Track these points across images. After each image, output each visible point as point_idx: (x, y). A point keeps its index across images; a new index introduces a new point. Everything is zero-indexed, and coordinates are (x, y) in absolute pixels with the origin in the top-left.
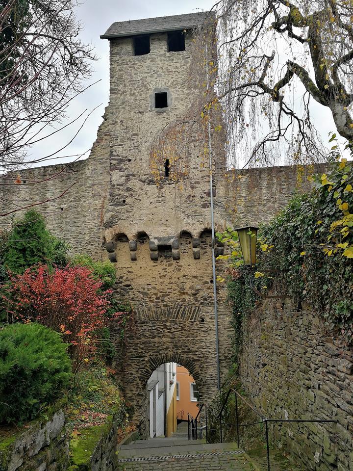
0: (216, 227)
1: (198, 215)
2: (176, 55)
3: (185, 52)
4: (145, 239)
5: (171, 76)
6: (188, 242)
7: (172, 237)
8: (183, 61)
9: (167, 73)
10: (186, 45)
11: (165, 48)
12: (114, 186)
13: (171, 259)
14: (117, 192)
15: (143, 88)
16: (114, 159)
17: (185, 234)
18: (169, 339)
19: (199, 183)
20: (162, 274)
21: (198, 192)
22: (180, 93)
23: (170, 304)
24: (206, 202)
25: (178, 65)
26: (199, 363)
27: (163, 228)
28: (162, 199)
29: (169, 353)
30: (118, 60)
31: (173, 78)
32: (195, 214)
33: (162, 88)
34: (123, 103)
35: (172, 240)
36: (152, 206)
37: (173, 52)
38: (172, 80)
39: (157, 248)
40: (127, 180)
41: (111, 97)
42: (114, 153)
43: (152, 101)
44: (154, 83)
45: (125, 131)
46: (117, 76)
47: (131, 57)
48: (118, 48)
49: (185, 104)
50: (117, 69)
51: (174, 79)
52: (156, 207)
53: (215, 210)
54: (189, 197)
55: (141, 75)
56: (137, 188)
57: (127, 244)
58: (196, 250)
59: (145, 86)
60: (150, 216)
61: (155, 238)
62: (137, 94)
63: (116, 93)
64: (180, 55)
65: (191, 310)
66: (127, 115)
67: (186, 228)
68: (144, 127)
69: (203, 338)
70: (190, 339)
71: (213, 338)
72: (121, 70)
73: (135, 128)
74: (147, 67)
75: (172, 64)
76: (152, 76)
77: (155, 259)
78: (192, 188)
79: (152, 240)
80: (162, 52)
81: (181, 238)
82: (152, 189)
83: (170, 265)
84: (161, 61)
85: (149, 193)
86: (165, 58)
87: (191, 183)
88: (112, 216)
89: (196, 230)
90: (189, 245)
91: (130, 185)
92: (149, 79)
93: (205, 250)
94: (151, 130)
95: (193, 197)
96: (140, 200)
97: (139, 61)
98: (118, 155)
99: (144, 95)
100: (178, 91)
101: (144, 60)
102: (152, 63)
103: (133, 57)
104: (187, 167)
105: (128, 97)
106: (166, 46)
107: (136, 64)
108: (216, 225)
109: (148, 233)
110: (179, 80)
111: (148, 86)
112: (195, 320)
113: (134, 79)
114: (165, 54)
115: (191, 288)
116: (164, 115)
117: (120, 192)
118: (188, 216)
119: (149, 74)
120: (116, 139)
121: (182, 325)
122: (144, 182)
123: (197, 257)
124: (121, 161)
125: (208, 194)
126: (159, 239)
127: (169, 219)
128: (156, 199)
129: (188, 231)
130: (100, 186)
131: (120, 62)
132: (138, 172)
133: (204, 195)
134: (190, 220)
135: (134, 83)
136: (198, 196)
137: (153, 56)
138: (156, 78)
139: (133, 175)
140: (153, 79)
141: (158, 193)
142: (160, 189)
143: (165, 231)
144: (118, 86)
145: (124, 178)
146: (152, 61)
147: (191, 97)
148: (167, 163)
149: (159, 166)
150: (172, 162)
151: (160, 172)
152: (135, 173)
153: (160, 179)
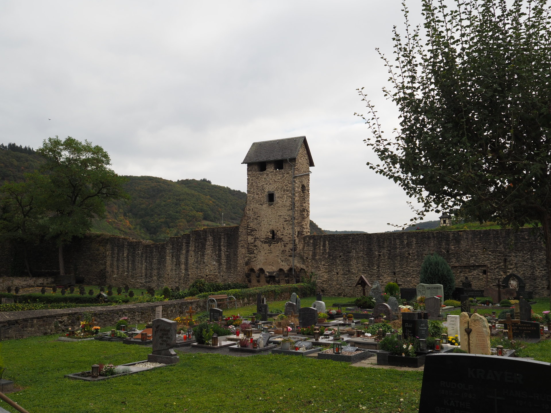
2: (279, 172)
3: (283, 170)
4: (263, 272)
6: (283, 274)
7: (275, 272)
8: (282, 175)
9: (274, 182)
10: (284, 166)
11: (273, 168)
12: (249, 244)
13: (276, 282)
14: (250, 247)
15: (263, 191)
16: (249, 230)
17: (281, 270)
19: (287, 244)
21: (287, 249)
24: (291, 254)
25: (280, 178)
27: (271, 267)
28: (270, 252)
31: (276, 185)
32: (286, 260)
33: (271, 191)
34: (253, 199)
35: (275, 273)
36: (266, 255)
37: (277, 170)
39: (268, 277)
40: (255, 241)
42: (249, 226)
43: (265, 199)
44: (267, 188)
47: (257, 173)
48: (251, 169)
49: (282, 200)
52: (268, 256)
53: (295, 258)
54: (283, 251)
55: (261, 183)
56: (259, 245)
57: (255, 274)
58: (286, 279)
59: (263, 189)
60: (265, 260)
61: (267, 272)
62: (259, 194)
64: (281, 171)
66: (255, 206)
67: (281, 267)
68: (263, 213)
72: (252, 180)
73: (259, 213)
74: (264, 179)
75: (276, 177)
76: (267, 184)
77: (268, 282)
78: (285, 246)
79: (266, 273)
80: (272, 170)
81: (279, 272)
82: (266, 246)
84: (271, 175)
85: (265, 248)
86: (273, 174)
87: (284, 244)
88: (248, 260)
89: (286, 268)
90: (283, 276)
91: (256, 243)
92: (265, 186)
93: (291, 279)
94: (266, 214)
95: (285, 251)
96: (261, 252)
97: (261, 175)
98: (250, 228)
99: (262, 195)
100: (279, 193)
101: (263, 174)
104: (282, 235)
105: (256, 196)
107: (259, 177)
108: (295, 266)
109: (264, 269)
110: (280, 187)
111: (265, 189)
113: (258, 185)
114: (273, 171)
116: (272, 206)
117: (252, 247)
118: (282, 261)
119: (265, 183)
120: (250, 219)
122: (262, 242)
124: (252, 231)
125: (292, 250)
126: (269, 272)
127: (274, 262)
128: (268, 251)
129: (283, 269)
130: (244, 241)
131: (252, 175)
133: (290, 250)
134: (283, 263)
135: (258, 188)
136: (287, 250)
137: (268, 172)
138: (269, 185)
139: (258, 238)
140: (267, 186)
141: (269, 248)
142: (270, 246)
143: (272, 269)
144: (251, 189)
145: (253, 240)
146: (267, 175)
147: (285, 196)
148: (273, 232)
149: (269, 234)
150: (275, 231)
151: (270, 237)
152: (259, 237)
153: (270, 241)
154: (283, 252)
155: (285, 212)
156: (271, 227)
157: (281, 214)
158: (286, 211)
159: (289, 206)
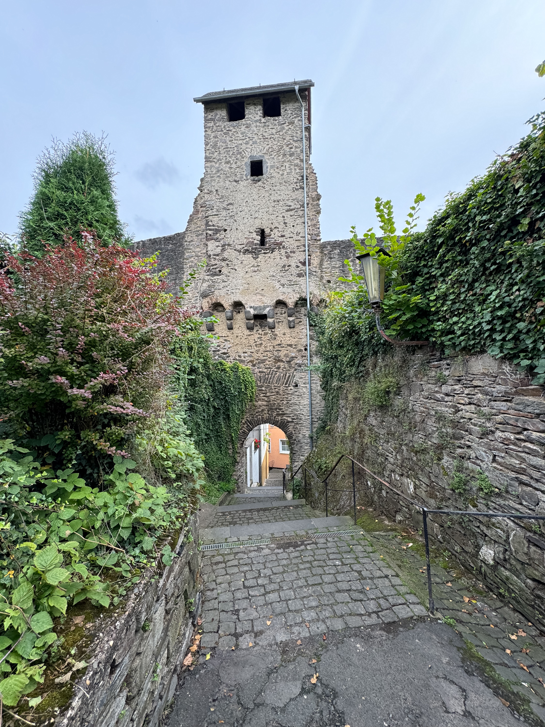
0: (312, 296)
1: (293, 285)
2: (272, 121)
3: (280, 117)
4: (241, 309)
5: (267, 143)
6: (283, 312)
7: (268, 307)
9: (262, 140)
10: (282, 111)
11: (260, 113)
12: (210, 256)
13: (267, 328)
14: (213, 262)
15: (238, 156)
16: (210, 230)
17: (280, 303)
18: (265, 403)
19: (294, 252)
20: (258, 343)
21: (293, 262)
22: (275, 160)
23: (266, 370)
24: (302, 271)
25: (274, 131)
26: (293, 424)
27: (259, 297)
28: (257, 269)
29: (265, 415)
30: (213, 127)
31: (268, 145)
32: (291, 284)
33: (257, 155)
34: (218, 171)
35: (268, 309)
36: (247, 276)
37: (269, 118)
38: (268, 147)
39: (252, 318)
40: (223, 250)
41: (206, 165)
42: (210, 223)
43: (247, 170)
44: (249, 150)
45: (221, 200)
46: (211, 144)
47: (225, 124)
48: (213, 114)
49: (281, 173)
50: (212, 136)
51: (270, 146)
52: (251, 276)
53: (310, 280)
54: (284, 266)
55: (235, 142)
56: (233, 258)
57: (224, 313)
58: (291, 319)
59: (241, 153)
60: (246, 286)
61: (251, 307)
62: (232, 162)
63: (211, 162)
64: (276, 120)
65: (286, 375)
66: (222, 184)
67: (281, 298)
68: (239, 196)
69: (297, 402)
70: (285, 402)
71: (306, 402)
72: (215, 137)
73: (231, 197)
74: (242, 134)
75: (267, 130)
76: (247, 143)
77: (250, 328)
78: (288, 257)
79: (248, 309)
80: (258, 118)
81: (276, 307)
82: (248, 259)
83: (266, 334)
84: (256, 127)
85: (245, 262)
86: (261, 125)
87: (286, 253)
88: (209, 286)
89: (291, 299)
90: (283, 315)
91: (226, 255)
92: (244, 146)
93: (299, 320)
94: (247, 199)
95: (288, 266)
96: (236, 270)
97: (234, 127)
98: (213, 226)
99: (239, 163)
100: (273, 158)
101: (238, 125)
102: (247, 129)
103: (228, 123)
104: (283, 236)
105: (223, 165)
106: (261, 112)
107: (231, 131)
108: (311, 294)
109: (243, 302)
110: (274, 147)
111: (243, 153)
112: (289, 385)
113: (229, 146)
114: (260, 120)
115: (286, 356)
116: (260, 183)
117: (216, 262)
118: (283, 285)
119: (244, 141)
120: (211, 209)
121: (277, 390)
122: (239, 251)
123: (292, 326)
124: (217, 231)
125: (304, 264)
126: (255, 309)
127: (265, 288)
128: (252, 268)
129: (284, 300)
130: (197, 258)
131: (215, 128)
132: (234, 242)
133: (299, 265)
134: (285, 290)
135: (229, 151)
137: (248, 122)
138: (251, 145)
139: (229, 245)
140: (248, 146)
141: (254, 262)
142: (255, 258)
143: (261, 301)
144: (213, 153)
145: (220, 248)
146: (247, 127)
147: (287, 165)
148: (262, 233)
149: (254, 235)
150: (267, 231)
151: (256, 242)
152: (231, 243)
153: (256, 249)
154: (285, 268)
155: (287, 194)
156: (258, 224)
157: (279, 198)
158: (287, 192)
159: (296, 183)
